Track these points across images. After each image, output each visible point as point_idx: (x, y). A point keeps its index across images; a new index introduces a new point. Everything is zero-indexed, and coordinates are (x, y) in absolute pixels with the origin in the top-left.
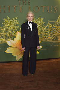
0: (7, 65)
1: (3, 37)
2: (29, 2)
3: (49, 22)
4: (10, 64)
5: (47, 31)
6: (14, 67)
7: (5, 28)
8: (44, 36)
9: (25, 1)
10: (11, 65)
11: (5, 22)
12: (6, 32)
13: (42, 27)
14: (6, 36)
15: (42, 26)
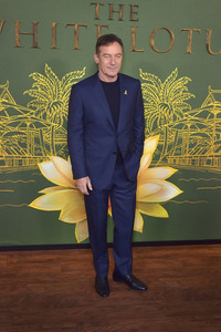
0: (38, 258)
1: (24, 146)
2: (135, 10)
3: (212, 92)
4: (48, 257)
5: (202, 127)
6: (63, 271)
7: (35, 109)
8: (191, 146)
9: (116, 8)
10: (51, 260)
11: (36, 88)
12: (38, 125)
13: (184, 111)
14: (36, 140)
15: (181, 110)
